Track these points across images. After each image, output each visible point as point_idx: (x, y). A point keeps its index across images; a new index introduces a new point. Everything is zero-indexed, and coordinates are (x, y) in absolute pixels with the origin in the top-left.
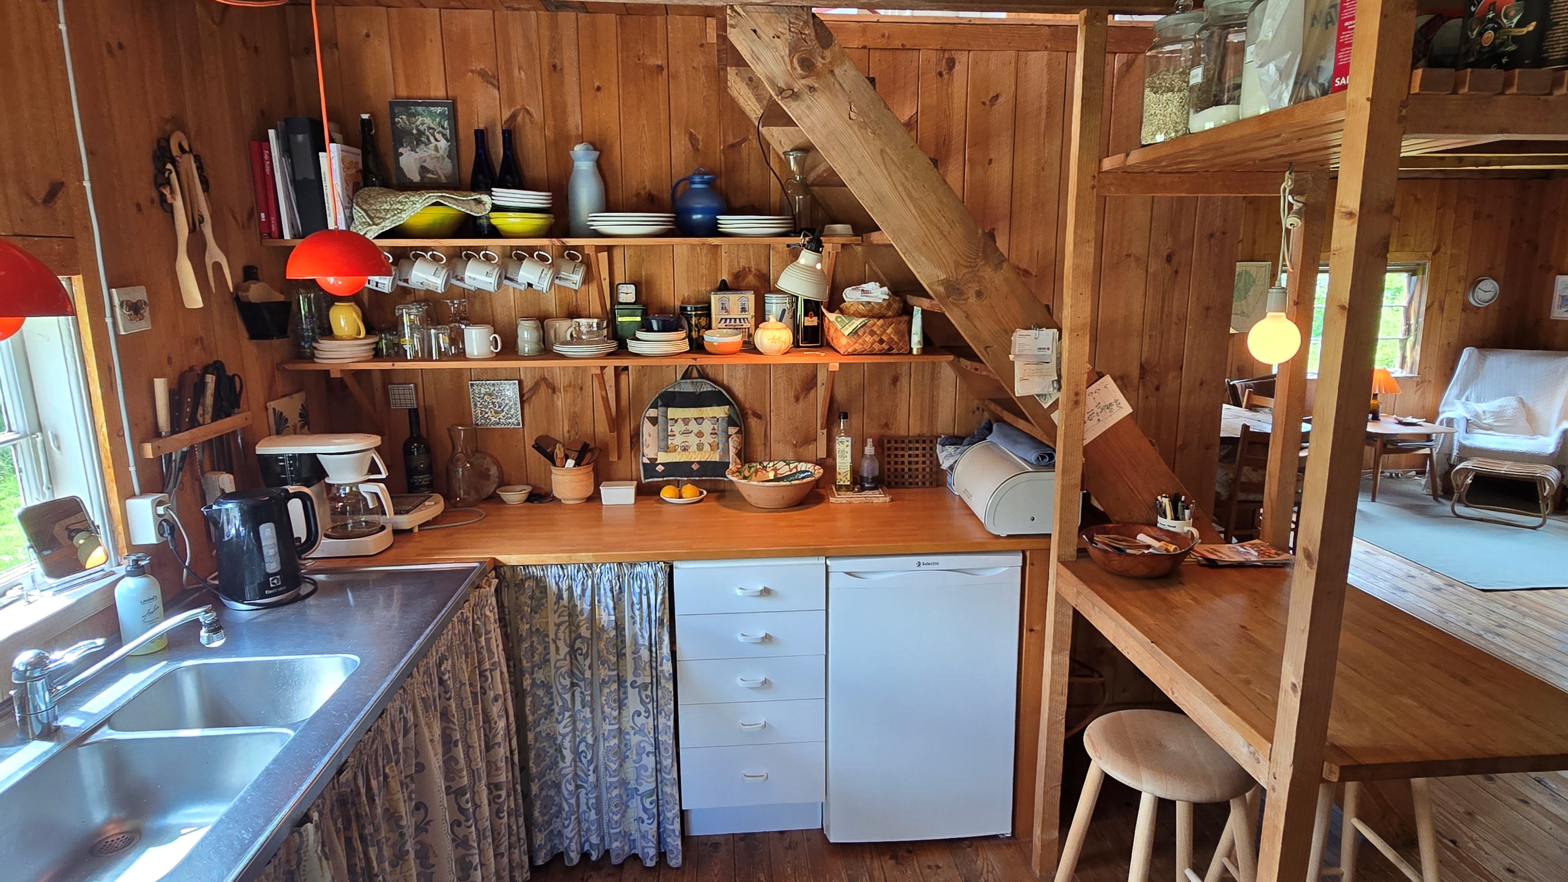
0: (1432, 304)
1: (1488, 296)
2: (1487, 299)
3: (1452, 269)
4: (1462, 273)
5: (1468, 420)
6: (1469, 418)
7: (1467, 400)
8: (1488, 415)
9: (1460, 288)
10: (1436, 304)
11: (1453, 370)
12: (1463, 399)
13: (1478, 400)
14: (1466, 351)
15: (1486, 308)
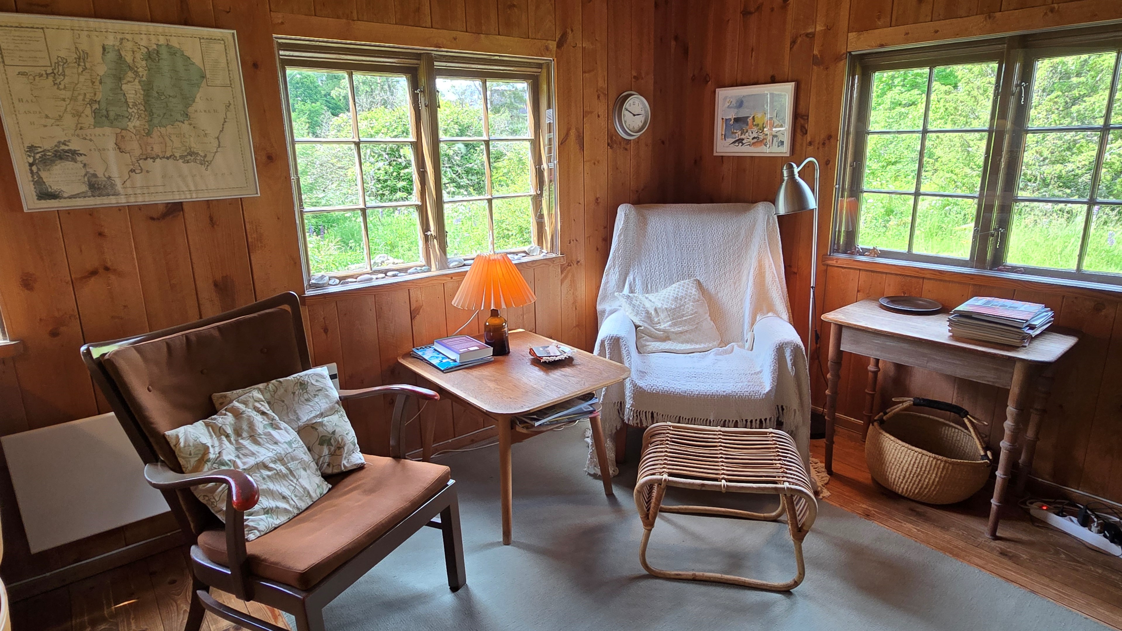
0: (567, 134)
1: (637, 122)
2: (637, 128)
3: (587, 75)
4: (602, 83)
5: (637, 327)
6: (638, 323)
7: (632, 291)
8: (662, 316)
9: (601, 108)
10: (573, 133)
11: (607, 240)
12: (626, 290)
13: (647, 290)
14: (622, 211)
15: (638, 141)
